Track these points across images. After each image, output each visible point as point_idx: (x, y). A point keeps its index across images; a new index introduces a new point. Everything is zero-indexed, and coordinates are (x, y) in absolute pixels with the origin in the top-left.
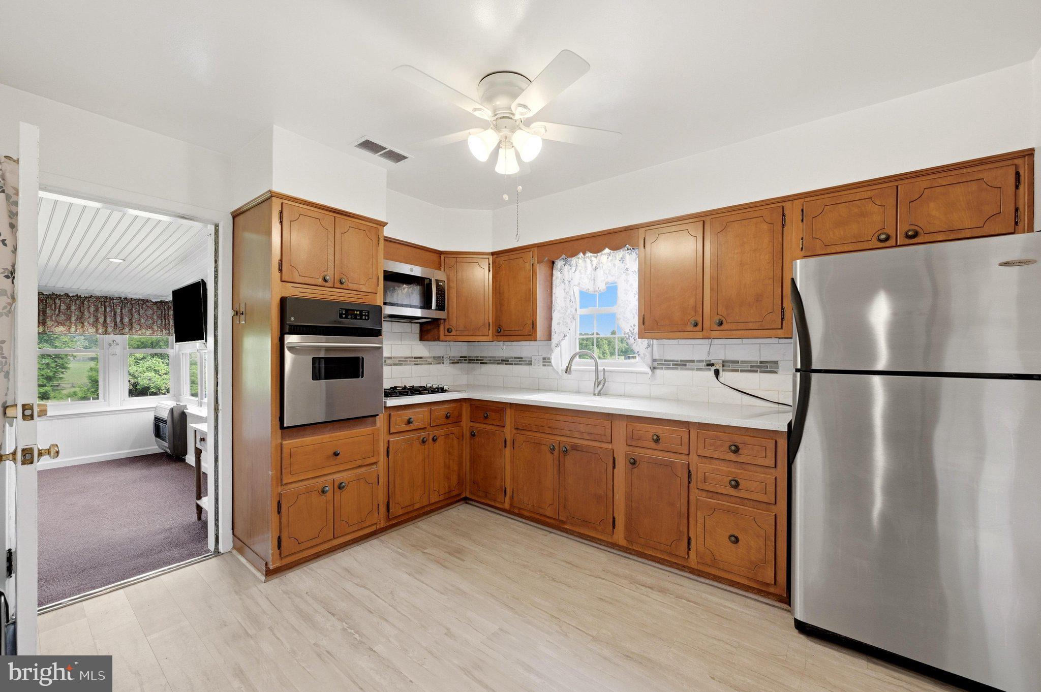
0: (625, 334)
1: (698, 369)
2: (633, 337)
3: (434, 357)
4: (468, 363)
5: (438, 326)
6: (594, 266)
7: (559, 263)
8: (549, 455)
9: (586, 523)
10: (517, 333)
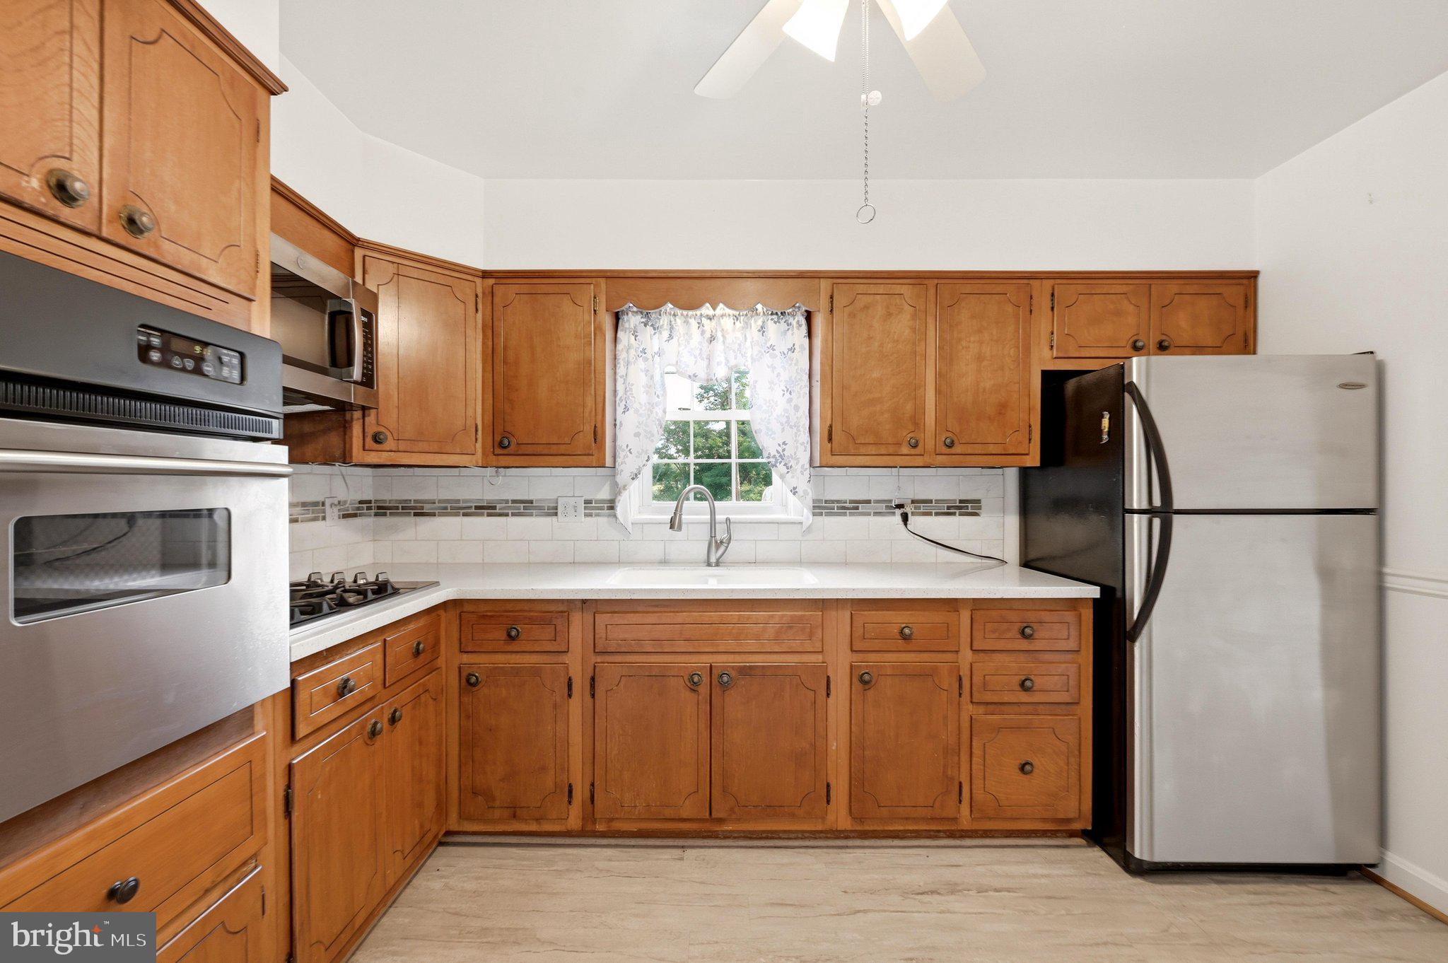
0: (768, 457)
1: (876, 514)
2: (783, 464)
3: (304, 504)
4: (376, 515)
5: (345, 427)
6: (708, 335)
7: (632, 320)
8: (686, 695)
9: (771, 809)
10: (554, 449)
